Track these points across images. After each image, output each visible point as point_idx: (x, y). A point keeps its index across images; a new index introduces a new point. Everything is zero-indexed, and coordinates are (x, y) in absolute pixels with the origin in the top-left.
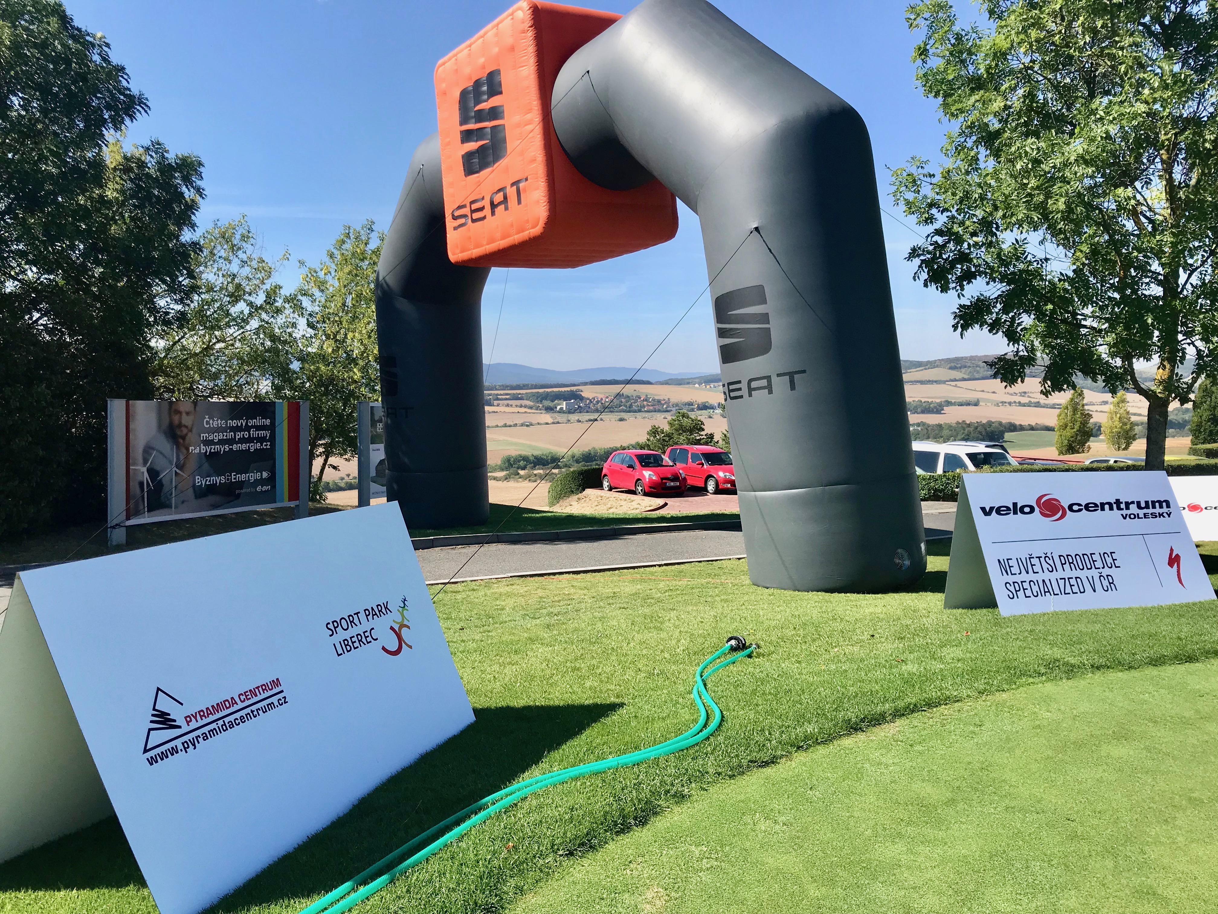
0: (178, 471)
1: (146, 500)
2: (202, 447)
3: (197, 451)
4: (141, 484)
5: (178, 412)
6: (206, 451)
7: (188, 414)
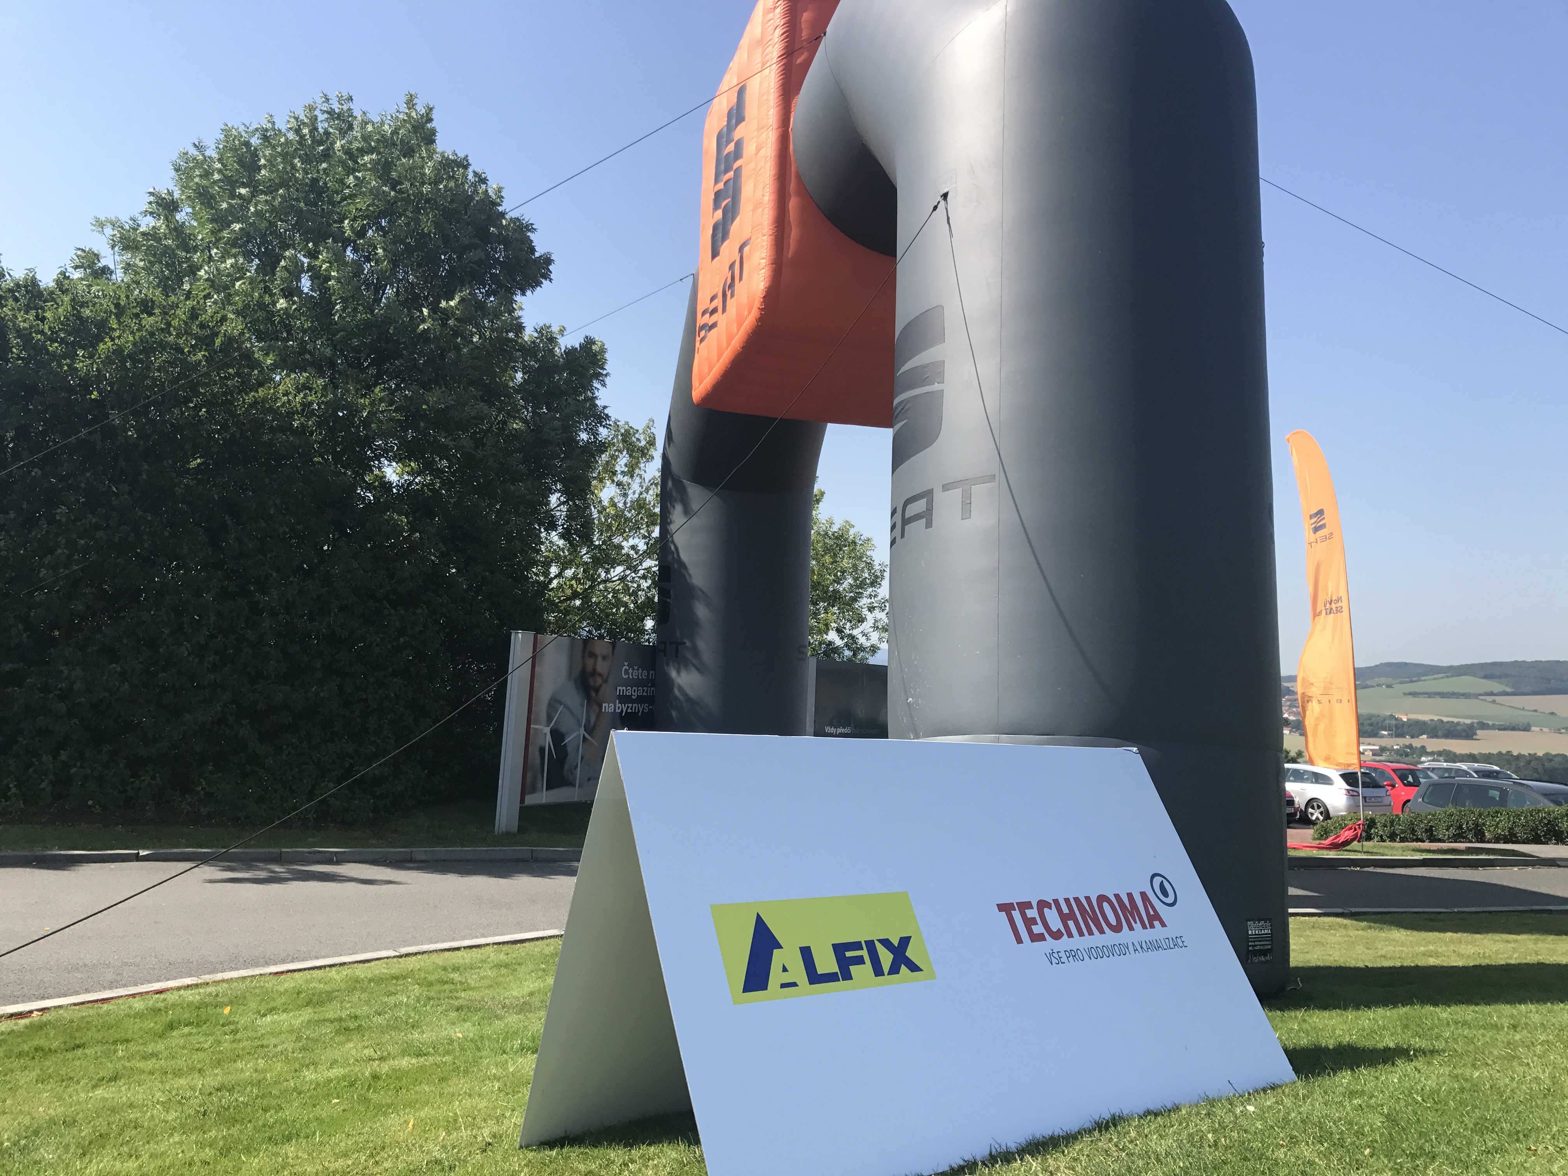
0: (587, 736)
1: (545, 775)
2: (618, 705)
3: (611, 710)
4: (542, 750)
5: (593, 655)
6: (622, 711)
7: (604, 658)
